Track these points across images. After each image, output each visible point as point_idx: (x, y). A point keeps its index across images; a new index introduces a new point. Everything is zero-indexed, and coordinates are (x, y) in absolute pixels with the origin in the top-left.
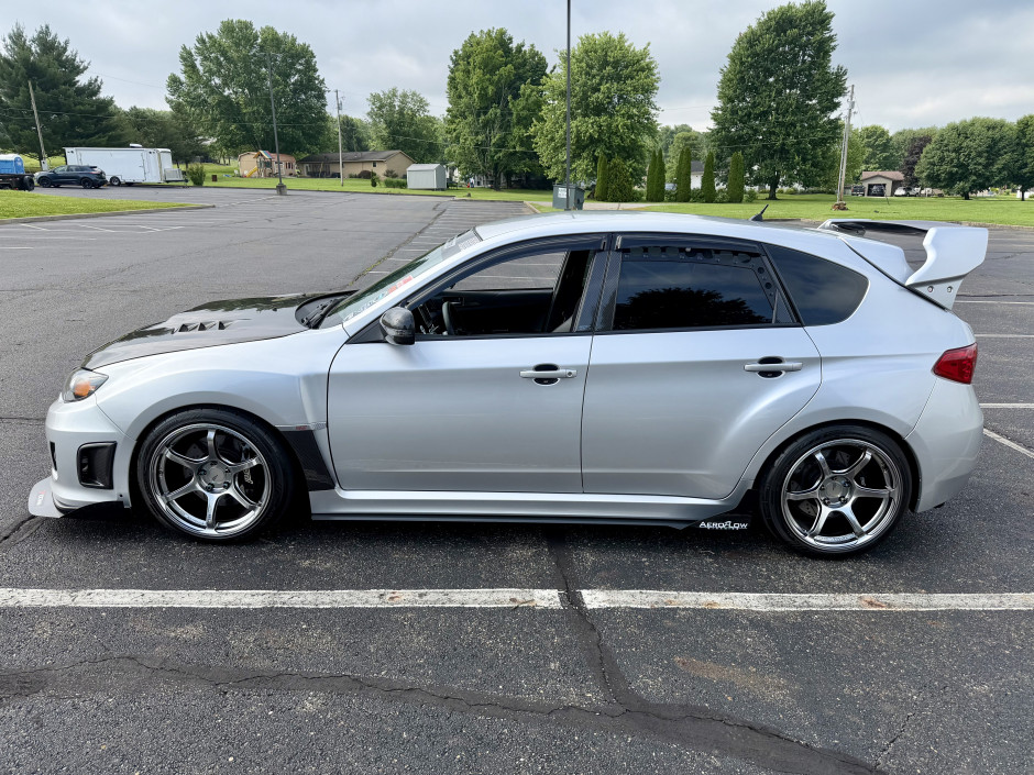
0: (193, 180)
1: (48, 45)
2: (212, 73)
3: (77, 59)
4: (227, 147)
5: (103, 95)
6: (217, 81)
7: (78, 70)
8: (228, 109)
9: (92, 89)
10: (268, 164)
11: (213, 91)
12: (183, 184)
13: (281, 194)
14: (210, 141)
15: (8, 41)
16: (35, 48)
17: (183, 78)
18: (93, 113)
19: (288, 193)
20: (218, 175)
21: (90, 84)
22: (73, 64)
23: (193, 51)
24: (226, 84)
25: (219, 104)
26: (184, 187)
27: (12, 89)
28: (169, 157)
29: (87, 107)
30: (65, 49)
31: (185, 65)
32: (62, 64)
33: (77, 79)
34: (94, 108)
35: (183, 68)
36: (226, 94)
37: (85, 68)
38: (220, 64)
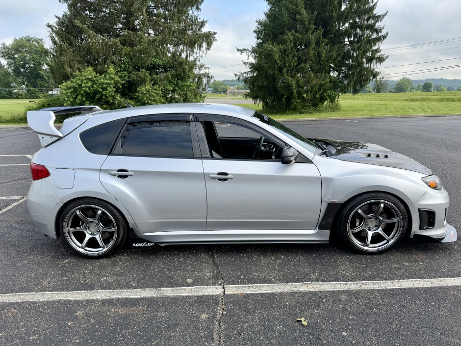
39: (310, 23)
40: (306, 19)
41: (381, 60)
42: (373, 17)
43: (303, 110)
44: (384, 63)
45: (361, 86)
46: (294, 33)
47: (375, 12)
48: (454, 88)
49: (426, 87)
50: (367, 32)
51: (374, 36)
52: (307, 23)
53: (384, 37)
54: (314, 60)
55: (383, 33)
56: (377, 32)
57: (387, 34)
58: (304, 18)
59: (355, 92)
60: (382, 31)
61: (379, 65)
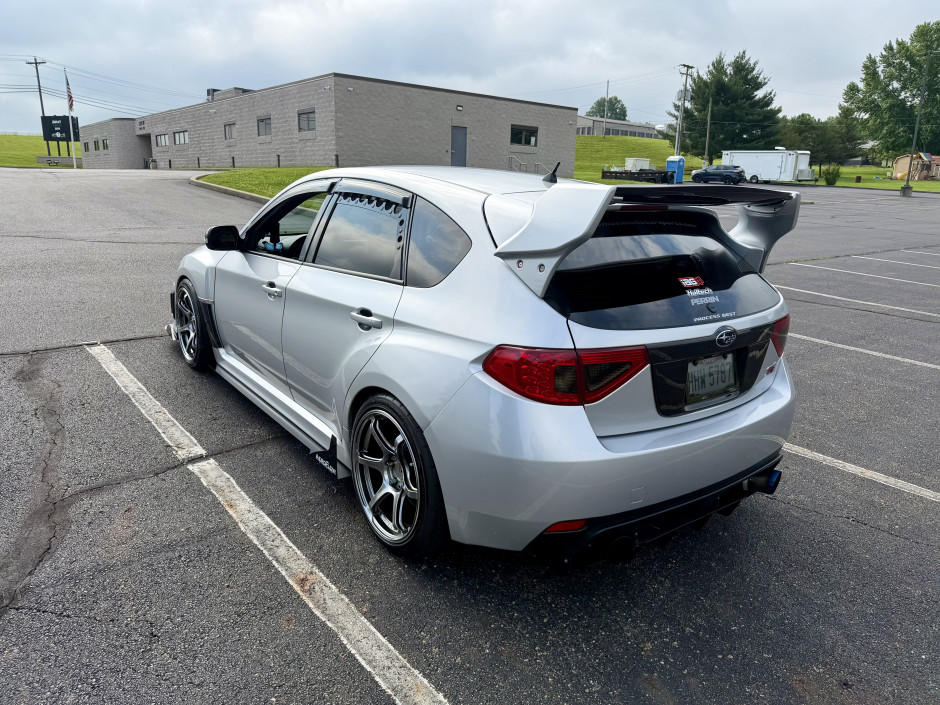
0: (827, 180)
1: (742, 68)
2: (891, 78)
3: (761, 77)
4: (888, 150)
5: (774, 106)
6: (896, 85)
7: (759, 86)
8: (902, 112)
9: (767, 101)
10: (928, 167)
11: (889, 94)
12: (812, 183)
13: (904, 195)
14: (870, 144)
15: (711, 67)
16: (730, 70)
17: (861, 86)
18: (760, 121)
19: (913, 194)
20: (863, 177)
21: (765, 97)
22: (756, 82)
23: (878, 59)
24: (904, 88)
25: (890, 108)
26: (812, 186)
27: (702, 105)
28: (807, 158)
29: (756, 117)
30: (753, 69)
31: (867, 74)
32: (747, 81)
33: (756, 93)
34: (761, 118)
35: (863, 76)
36: (902, 97)
37: (765, 84)
38: (902, 68)
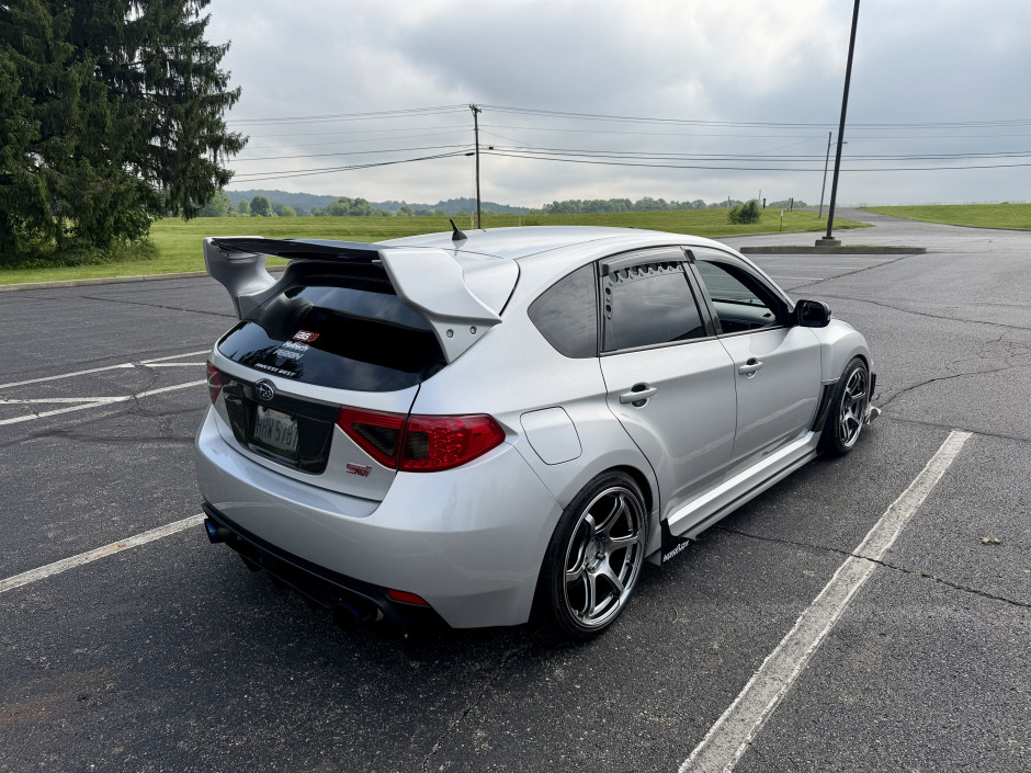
39: (56, 36)
40: (46, 23)
41: (234, 145)
42: (203, 48)
43: (73, 258)
44: (241, 153)
45: (201, 202)
46: (17, 55)
47: (205, 37)
48: (305, 210)
49: (259, 205)
50: (195, 81)
51: (213, 91)
52: (49, 33)
53: (234, 97)
54: (84, 132)
55: (230, 88)
56: (217, 84)
57: (239, 90)
58: (39, 19)
59: (190, 214)
60: (228, 82)
61: (231, 156)
